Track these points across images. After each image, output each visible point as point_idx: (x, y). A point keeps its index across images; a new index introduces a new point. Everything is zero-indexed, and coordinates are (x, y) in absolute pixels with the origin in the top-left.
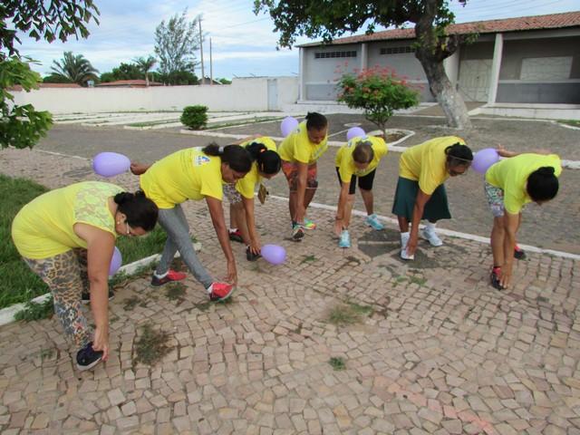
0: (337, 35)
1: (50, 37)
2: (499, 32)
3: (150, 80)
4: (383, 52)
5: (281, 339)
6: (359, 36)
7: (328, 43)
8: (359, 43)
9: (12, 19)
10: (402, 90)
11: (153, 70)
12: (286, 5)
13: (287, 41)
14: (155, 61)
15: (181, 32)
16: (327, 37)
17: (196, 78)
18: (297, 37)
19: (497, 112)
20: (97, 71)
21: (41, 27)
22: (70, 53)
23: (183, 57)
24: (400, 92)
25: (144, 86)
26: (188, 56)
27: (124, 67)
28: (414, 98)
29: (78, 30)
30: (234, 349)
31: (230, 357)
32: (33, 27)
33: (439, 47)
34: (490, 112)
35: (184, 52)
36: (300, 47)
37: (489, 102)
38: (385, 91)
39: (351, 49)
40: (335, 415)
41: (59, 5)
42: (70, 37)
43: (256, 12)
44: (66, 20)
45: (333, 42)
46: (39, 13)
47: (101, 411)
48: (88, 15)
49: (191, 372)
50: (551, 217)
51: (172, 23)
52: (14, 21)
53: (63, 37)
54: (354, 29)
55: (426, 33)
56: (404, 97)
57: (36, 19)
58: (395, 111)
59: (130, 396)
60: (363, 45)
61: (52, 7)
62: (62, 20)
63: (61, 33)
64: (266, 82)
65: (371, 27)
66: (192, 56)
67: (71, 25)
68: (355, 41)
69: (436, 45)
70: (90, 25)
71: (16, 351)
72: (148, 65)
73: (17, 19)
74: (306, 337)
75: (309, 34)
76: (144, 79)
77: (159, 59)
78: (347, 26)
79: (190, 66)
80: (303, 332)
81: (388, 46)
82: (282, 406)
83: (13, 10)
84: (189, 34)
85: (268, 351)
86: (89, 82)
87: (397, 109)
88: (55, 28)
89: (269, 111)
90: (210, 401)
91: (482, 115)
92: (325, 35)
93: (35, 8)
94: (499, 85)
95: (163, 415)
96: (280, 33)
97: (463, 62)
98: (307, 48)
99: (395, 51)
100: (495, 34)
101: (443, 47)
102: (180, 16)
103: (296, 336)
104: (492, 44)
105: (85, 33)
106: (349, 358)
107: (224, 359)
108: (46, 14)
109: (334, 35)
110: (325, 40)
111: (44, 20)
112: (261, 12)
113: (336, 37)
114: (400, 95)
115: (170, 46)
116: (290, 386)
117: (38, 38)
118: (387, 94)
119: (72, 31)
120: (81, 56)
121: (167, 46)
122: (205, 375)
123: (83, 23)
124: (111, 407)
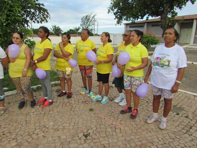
0: (136, 20)
1: (38, 22)
2: (195, 19)
3: (78, 34)
4: (153, 26)
5: (79, 103)
6: (144, 21)
7: (133, 23)
8: (145, 23)
9: (29, 17)
10: (154, 39)
11: (80, 31)
12: (119, 11)
13: (119, 22)
14: (80, 28)
15: (89, 19)
16: (133, 21)
17: (93, 34)
18: (123, 21)
19: (193, 47)
20: (63, 31)
21: (36, 19)
22: (55, 26)
23: (89, 27)
24: (153, 39)
25: (76, 36)
26: (91, 27)
27: (71, 30)
28: (158, 41)
29: (45, 20)
30: (66, 104)
31: (64, 105)
32: (34, 20)
33: (168, 24)
34: (190, 47)
35: (90, 26)
36: (124, 24)
37: (191, 43)
38: (148, 39)
39: (142, 25)
40: (83, 120)
41: (40, 14)
42: (43, 22)
43: (108, 13)
44: (42, 17)
45: (135, 23)
46: (35, 16)
47: (29, 113)
48: (48, 16)
49: (53, 108)
50: (189, 81)
51: (87, 16)
52: (29, 18)
53: (41, 22)
54: (142, 18)
55: (164, 19)
56: (154, 41)
57: (35, 17)
58: (151, 45)
59: (36, 111)
60: (146, 23)
61: (39, 14)
62: (41, 17)
63: (41, 21)
64: (113, 36)
65: (148, 18)
66: (92, 27)
67: (43, 19)
68: (143, 22)
69: (167, 23)
70: (48, 19)
71: (15, 100)
72: (78, 30)
73: (30, 17)
74: (86, 103)
75: (127, 20)
76: (76, 34)
77: (81, 28)
78: (140, 17)
79: (91, 30)
80: (86, 102)
81: (154, 24)
82: (71, 117)
83: (29, 15)
84: (91, 20)
85: (74, 106)
86: (60, 35)
87: (152, 45)
88: (39, 20)
89: (114, 45)
90: (54, 114)
91: (187, 48)
92: (132, 20)
93: (34, 14)
94: (195, 37)
95: (42, 115)
96: (117, 20)
97: (182, 30)
98: (127, 24)
99: (155, 26)
100: (193, 19)
101: (170, 24)
102: (90, 14)
103: (84, 103)
104: (192, 23)
105: (47, 21)
106: (95, 109)
107: (62, 106)
108: (37, 16)
109: (135, 20)
110: (132, 22)
111: (37, 17)
112: (110, 13)
113: (136, 21)
114: (153, 40)
115: (85, 24)
116: (76, 113)
117: (35, 22)
118: (148, 40)
119: (43, 21)
120: (59, 27)
121: (84, 24)
122: (56, 109)
123: (46, 18)
124: (31, 112)
